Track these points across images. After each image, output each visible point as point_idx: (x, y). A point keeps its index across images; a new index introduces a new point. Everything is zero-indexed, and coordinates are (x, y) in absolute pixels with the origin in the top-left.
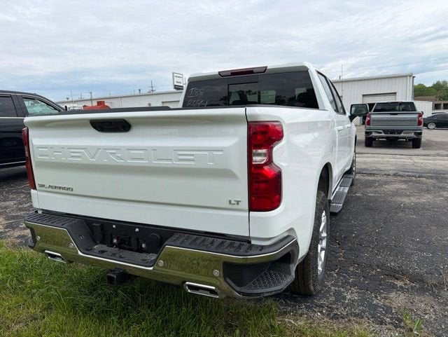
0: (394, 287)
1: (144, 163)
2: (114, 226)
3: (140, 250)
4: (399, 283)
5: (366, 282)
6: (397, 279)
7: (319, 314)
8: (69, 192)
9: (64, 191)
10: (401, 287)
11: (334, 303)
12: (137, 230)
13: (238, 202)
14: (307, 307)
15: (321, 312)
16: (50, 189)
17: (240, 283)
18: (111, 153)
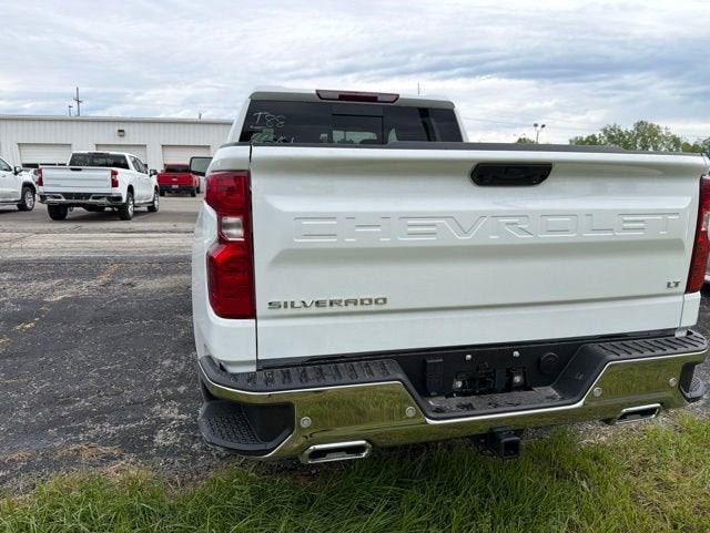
1: (570, 237)
2: (469, 357)
3: (509, 387)
8: (373, 307)
9: (359, 308)
12: (516, 354)
13: (677, 284)
16: (314, 309)
18: (507, 224)
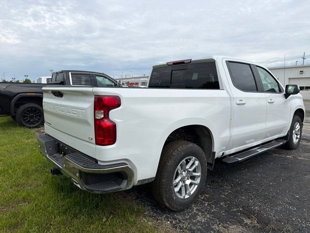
0: (241, 222)
1: (64, 113)
2: (61, 145)
4: (248, 221)
5: (223, 214)
6: (249, 218)
7: (169, 222)
10: (246, 224)
11: (186, 220)
12: (66, 148)
13: (92, 139)
14: (166, 217)
15: (171, 222)
17: (87, 183)
